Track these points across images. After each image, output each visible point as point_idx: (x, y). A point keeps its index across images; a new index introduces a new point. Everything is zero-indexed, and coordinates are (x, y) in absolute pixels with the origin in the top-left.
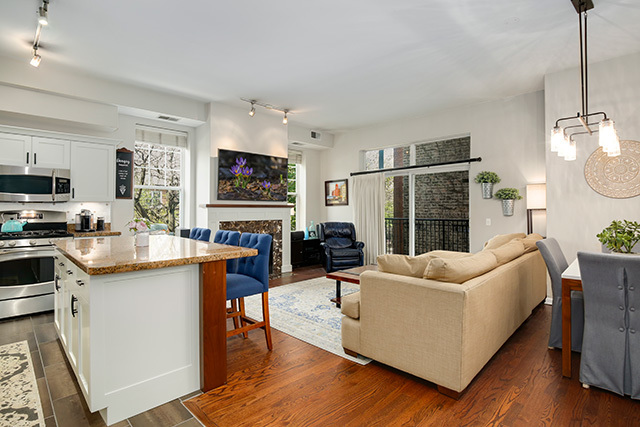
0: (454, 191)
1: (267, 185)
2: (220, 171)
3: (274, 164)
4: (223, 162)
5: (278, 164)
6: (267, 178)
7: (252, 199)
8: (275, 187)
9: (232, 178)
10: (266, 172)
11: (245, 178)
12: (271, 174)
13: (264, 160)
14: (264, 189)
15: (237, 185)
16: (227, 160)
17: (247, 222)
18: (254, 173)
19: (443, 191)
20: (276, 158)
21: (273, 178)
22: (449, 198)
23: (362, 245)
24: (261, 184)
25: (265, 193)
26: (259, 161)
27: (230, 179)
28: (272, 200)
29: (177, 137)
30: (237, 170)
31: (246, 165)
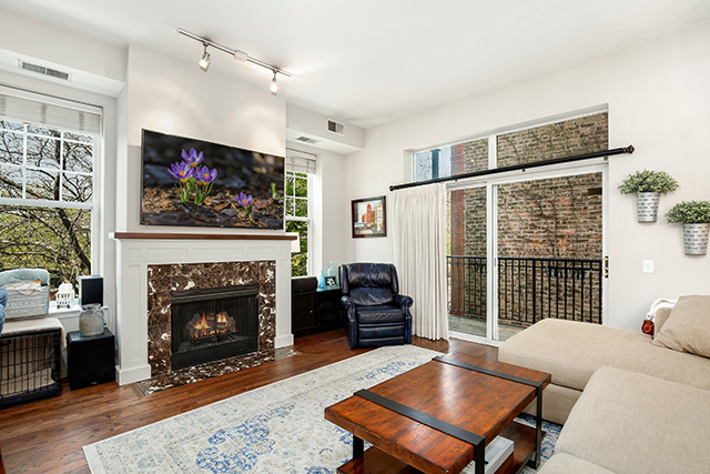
0: (542, 215)
1: (246, 200)
2: (145, 172)
3: (259, 165)
4: (153, 154)
5: (267, 166)
6: (245, 188)
7: (217, 225)
8: (260, 203)
9: (173, 185)
10: (245, 177)
11: (201, 187)
12: (253, 180)
13: (240, 156)
14: (240, 207)
15: (184, 198)
16: (161, 152)
17: (207, 265)
18: (219, 178)
19: (525, 216)
20: (262, 155)
21: (258, 188)
22: (534, 226)
23: (410, 301)
24: (234, 198)
25: (242, 214)
26: (229, 156)
27: (168, 186)
28: (256, 227)
29: (82, 115)
30: (184, 172)
31: (202, 164)
